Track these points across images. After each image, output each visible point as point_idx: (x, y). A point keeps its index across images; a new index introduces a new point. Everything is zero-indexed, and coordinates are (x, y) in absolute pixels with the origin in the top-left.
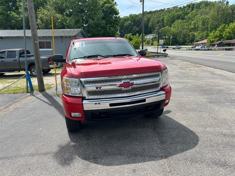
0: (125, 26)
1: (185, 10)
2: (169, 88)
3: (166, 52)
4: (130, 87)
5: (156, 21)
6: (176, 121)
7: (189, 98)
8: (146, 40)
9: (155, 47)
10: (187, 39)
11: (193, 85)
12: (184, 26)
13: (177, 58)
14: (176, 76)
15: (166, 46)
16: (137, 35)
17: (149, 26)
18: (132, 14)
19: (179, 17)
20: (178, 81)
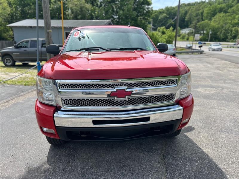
0: (160, 19)
1: (229, 2)
2: (190, 101)
3: (202, 49)
4: (126, 97)
5: (194, 14)
6: (198, 147)
7: (223, 110)
8: (181, 35)
9: (190, 42)
10: (229, 35)
11: (231, 91)
12: (226, 20)
13: (214, 56)
14: (210, 77)
15: (203, 42)
16: (172, 28)
17: (186, 20)
18: (168, 7)
19: (221, 10)
20: (210, 85)
